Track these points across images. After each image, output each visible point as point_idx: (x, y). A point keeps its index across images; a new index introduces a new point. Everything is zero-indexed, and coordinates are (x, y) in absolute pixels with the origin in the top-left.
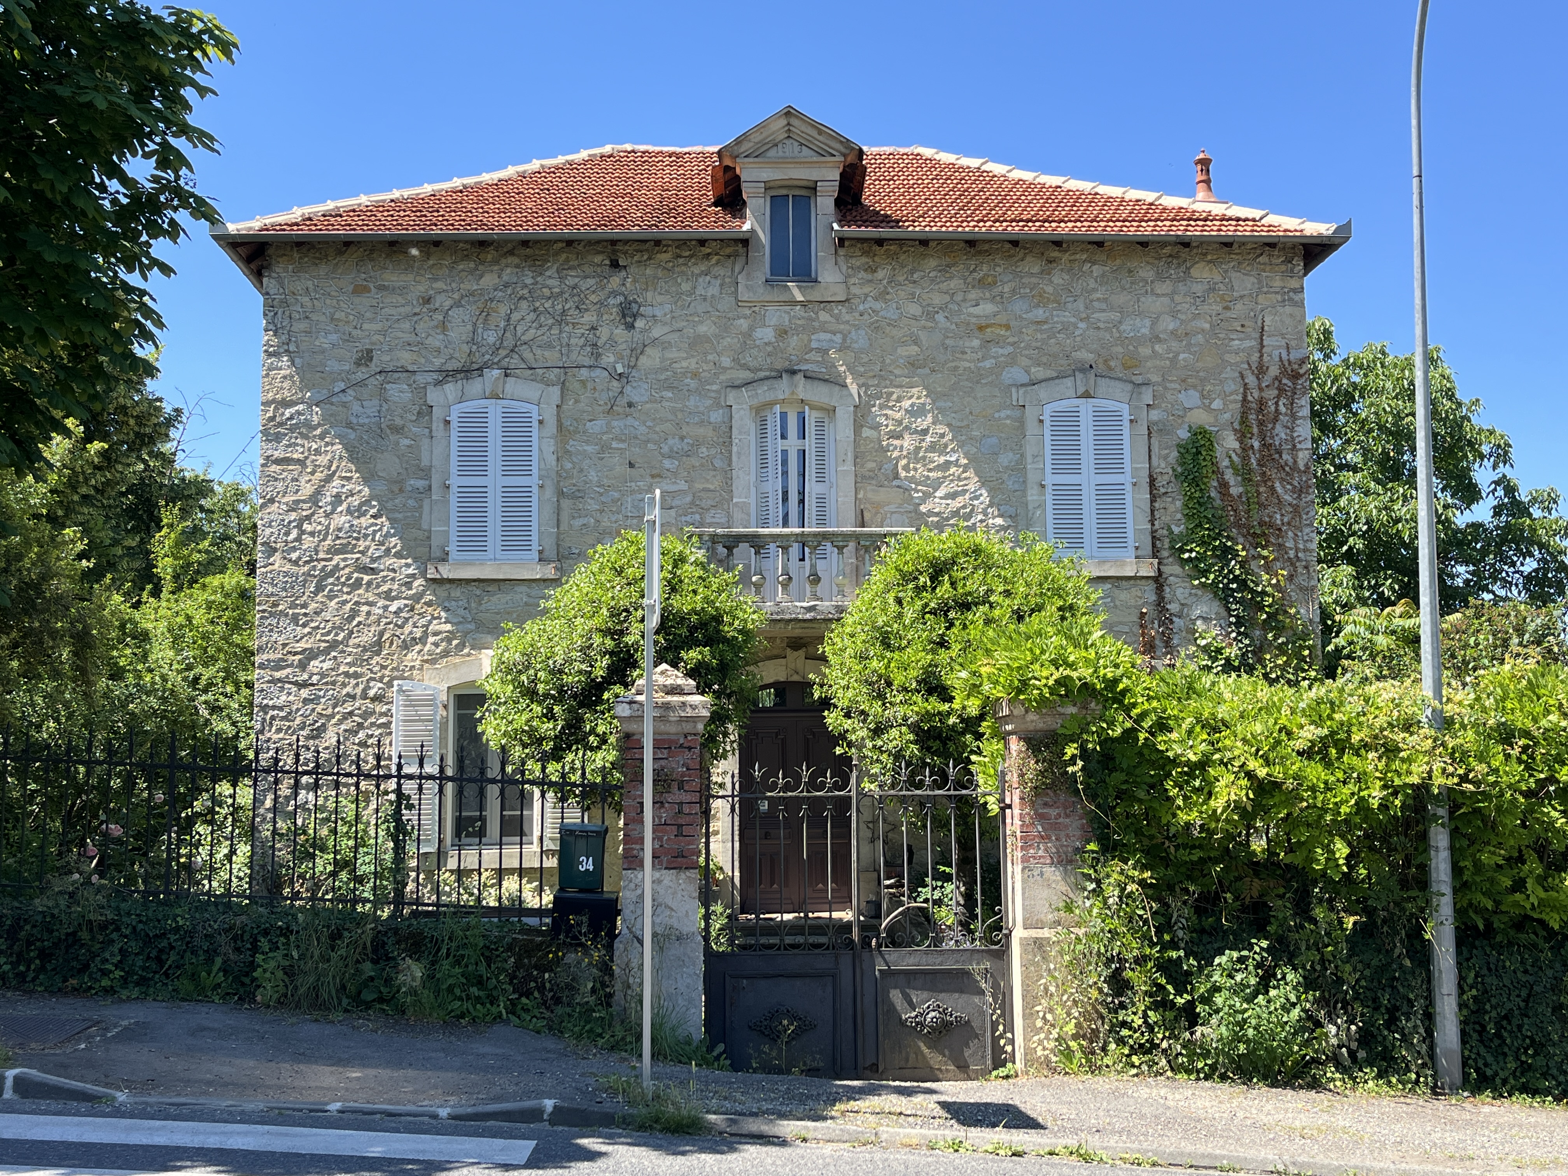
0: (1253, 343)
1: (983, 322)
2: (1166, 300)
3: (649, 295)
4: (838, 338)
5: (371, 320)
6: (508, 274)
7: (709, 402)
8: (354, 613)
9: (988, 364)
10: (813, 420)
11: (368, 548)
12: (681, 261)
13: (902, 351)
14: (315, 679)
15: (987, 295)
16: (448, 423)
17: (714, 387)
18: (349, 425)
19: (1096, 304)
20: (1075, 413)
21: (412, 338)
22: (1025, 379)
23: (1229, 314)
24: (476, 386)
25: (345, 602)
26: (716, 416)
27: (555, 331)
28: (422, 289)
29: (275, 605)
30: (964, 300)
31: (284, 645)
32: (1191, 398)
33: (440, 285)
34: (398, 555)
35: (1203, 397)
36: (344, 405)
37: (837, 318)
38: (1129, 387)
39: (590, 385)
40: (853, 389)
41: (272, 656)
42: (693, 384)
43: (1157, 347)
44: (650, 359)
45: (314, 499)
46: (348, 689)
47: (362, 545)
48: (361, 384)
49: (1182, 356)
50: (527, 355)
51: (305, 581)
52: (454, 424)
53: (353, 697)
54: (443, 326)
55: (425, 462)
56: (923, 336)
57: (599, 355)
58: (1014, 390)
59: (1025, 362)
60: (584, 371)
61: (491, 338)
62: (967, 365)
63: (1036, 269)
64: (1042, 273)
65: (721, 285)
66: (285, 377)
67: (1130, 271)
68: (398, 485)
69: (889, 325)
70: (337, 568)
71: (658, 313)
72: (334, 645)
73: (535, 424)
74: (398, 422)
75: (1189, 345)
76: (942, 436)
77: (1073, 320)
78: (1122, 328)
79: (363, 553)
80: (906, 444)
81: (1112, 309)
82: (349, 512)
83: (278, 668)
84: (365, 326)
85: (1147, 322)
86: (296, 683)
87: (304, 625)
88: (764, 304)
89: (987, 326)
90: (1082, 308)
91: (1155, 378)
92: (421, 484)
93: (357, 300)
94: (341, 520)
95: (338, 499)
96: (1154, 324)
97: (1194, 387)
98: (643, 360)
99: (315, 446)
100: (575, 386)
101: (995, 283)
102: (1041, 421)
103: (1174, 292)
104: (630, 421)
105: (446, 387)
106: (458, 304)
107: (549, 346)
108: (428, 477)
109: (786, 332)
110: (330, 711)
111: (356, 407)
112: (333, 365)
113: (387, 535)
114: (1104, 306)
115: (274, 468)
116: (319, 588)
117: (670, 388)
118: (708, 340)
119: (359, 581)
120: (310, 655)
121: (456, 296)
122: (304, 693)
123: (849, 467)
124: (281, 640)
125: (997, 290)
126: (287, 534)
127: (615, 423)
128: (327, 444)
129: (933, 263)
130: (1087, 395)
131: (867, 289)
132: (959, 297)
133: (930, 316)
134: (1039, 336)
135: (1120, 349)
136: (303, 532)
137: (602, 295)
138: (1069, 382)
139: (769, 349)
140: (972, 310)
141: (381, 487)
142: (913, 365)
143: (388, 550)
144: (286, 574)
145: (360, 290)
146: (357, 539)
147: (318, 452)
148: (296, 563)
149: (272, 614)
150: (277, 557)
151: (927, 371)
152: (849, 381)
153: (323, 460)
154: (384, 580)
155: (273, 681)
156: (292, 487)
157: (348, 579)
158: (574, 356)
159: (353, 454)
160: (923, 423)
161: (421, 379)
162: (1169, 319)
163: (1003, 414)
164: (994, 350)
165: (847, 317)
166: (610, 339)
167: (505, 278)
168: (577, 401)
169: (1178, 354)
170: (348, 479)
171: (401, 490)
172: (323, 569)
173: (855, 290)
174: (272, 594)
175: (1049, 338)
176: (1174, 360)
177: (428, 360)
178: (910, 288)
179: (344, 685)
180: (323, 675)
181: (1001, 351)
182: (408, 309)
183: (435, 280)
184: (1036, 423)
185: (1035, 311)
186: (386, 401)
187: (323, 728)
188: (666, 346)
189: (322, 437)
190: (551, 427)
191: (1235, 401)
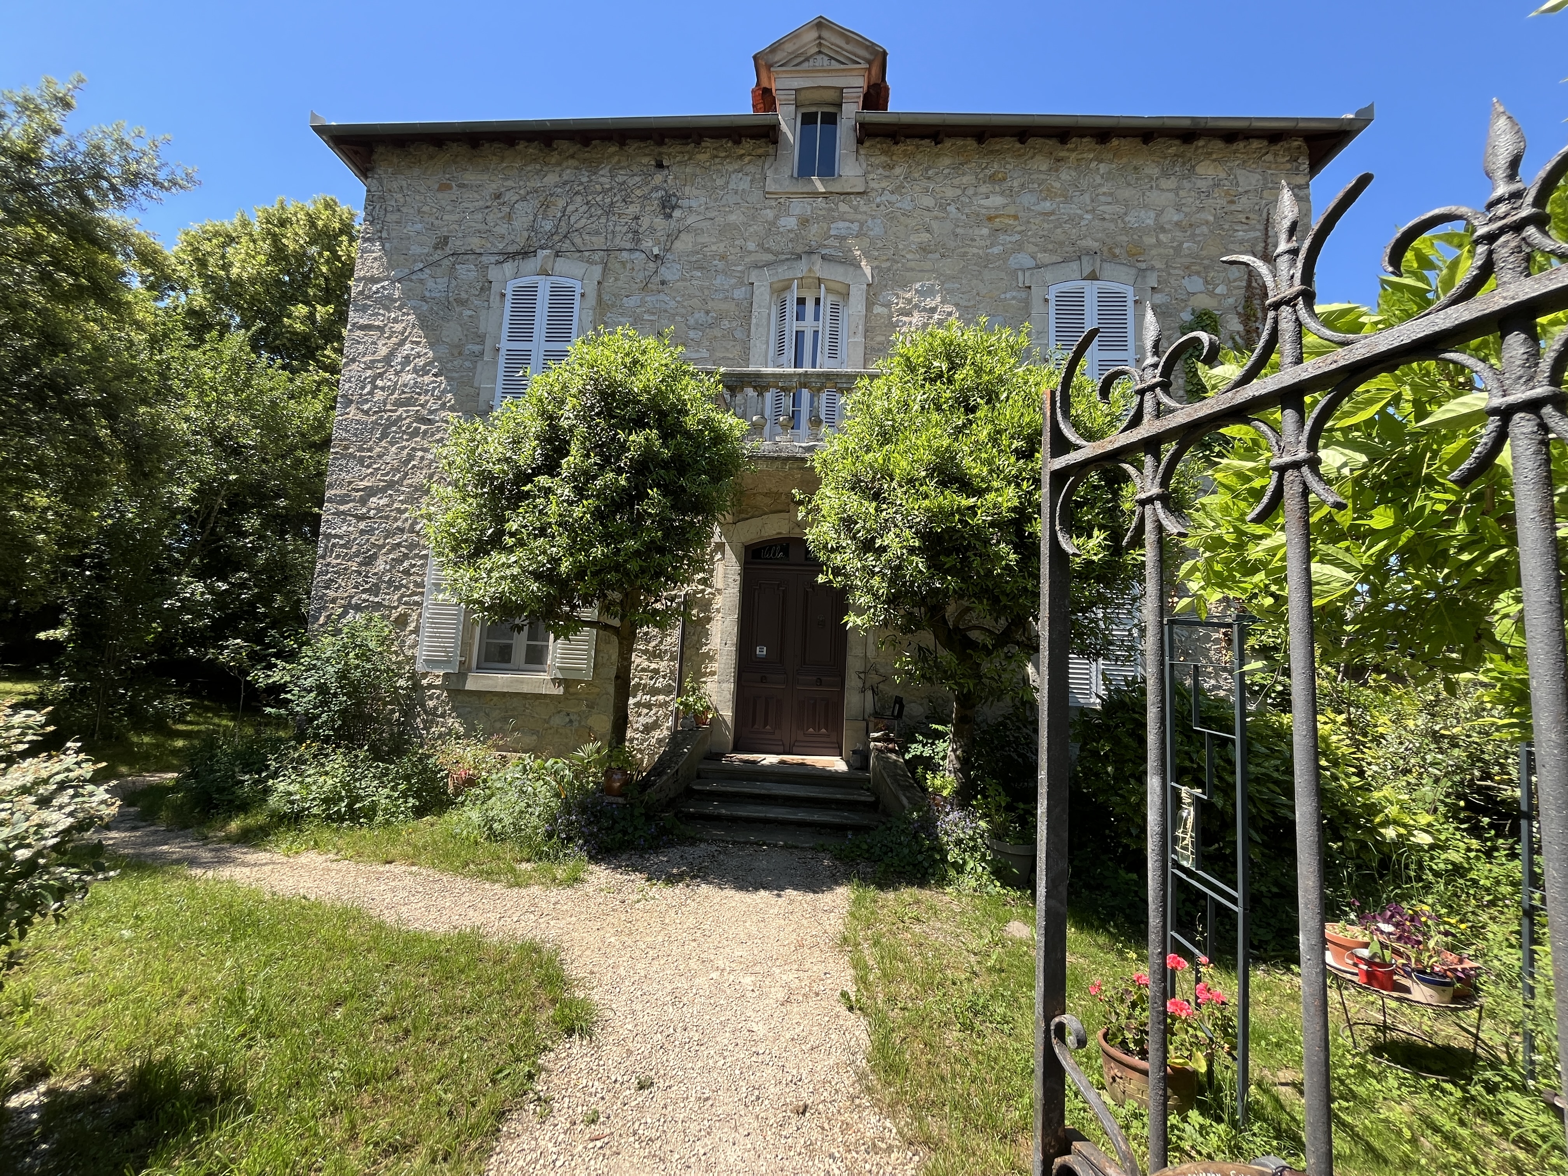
0: (1258, 234)
1: (992, 213)
2: (1171, 195)
3: (687, 188)
4: (855, 226)
5: (451, 212)
6: (568, 175)
7: (734, 281)
8: (411, 457)
9: (996, 250)
10: (829, 303)
11: (427, 402)
12: (717, 160)
13: (915, 238)
14: (372, 512)
15: (997, 188)
16: (503, 295)
17: (739, 268)
18: (423, 299)
19: (1102, 198)
20: (1080, 294)
21: (483, 227)
22: (1031, 263)
23: (1233, 207)
24: (532, 264)
25: (404, 447)
26: (739, 293)
27: (603, 220)
28: (494, 186)
29: (346, 448)
30: (975, 194)
31: (350, 483)
32: (1195, 284)
33: (509, 183)
34: (452, 409)
35: (1207, 282)
36: (421, 281)
37: (856, 209)
38: (1133, 271)
39: (629, 266)
40: (868, 271)
41: (338, 492)
42: (720, 265)
43: (1161, 236)
44: (684, 244)
45: (388, 360)
46: (399, 523)
47: (423, 398)
48: (436, 264)
49: (1185, 245)
50: (578, 241)
51: (373, 428)
52: (509, 296)
53: (402, 530)
54: (509, 217)
55: (482, 330)
56: (935, 225)
57: (639, 240)
58: (1020, 273)
59: (1032, 248)
60: (625, 254)
61: (548, 226)
62: (975, 250)
63: (1044, 168)
64: (1050, 170)
65: (752, 181)
66: (375, 259)
67: (1135, 168)
68: (458, 350)
69: (903, 215)
70: (400, 418)
71: (694, 203)
72: (391, 485)
73: (578, 297)
74: (464, 296)
75: (1193, 235)
76: (950, 314)
77: (1079, 212)
78: (1127, 219)
79: (422, 405)
80: (914, 321)
81: (1117, 202)
82: (415, 371)
83: (343, 502)
84: (445, 217)
85: (1152, 215)
86: (356, 516)
87: (368, 467)
88: (790, 195)
89: (996, 217)
90: (1088, 201)
91: (1159, 265)
92: (477, 348)
93: (440, 195)
94: (408, 378)
95: (407, 360)
96: (1158, 216)
97: (1198, 273)
98: (678, 245)
99: (393, 315)
100: (614, 265)
101: (1005, 179)
102: (1046, 300)
103: (1178, 188)
104: (662, 296)
105: (505, 265)
106: (524, 199)
107: (597, 233)
108: (482, 343)
109: (808, 221)
110: (381, 542)
111: (430, 284)
112: (415, 249)
113: (444, 392)
114: (1110, 200)
115: (359, 333)
116: (384, 436)
117: (701, 268)
118: (737, 227)
119: (417, 429)
120: (371, 492)
121: (522, 192)
122: (362, 525)
123: (860, 339)
124: (348, 478)
125: (1005, 186)
126: (363, 388)
127: (648, 299)
128: (404, 314)
129: (947, 161)
130: (1093, 277)
131: (884, 184)
132: (970, 192)
133: (943, 207)
134: (1046, 225)
135: (1125, 238)
136: (376, 387)
137: (646, 190)
138: (1075, 265)
139: (792, 235)
140: (982, 202)
141: (444, 350)
142: (924, 250)
143: (444, 404)
144: (358, 422)
145: (444, 187)
146: (420, 394)
147: (396, 321)
148: (366, 413)
149: (343, 456)
150: (352, 409)
151: (938, 256)
152: (863, 263)
153: (399, 327)
154: (438, 430)
155: (338, 514)
156: (371, 348)
157: (408, 427)
158: (617, 241)
159: (424, 323)
160: (930, 303)
161: (485, 259)
162: (1171, 210)
163: (1008, 296)
164: (1002, 238)
165: (864, 209)
166: (650, 227)
167: (565, 178)
168: (616, 279)
169: (1181, 243)
170: (418, 343)
171: (460, 354)
172: (388, 419)
173: (873, 185)
174: (345, 439)
175: (1056, 227)
176: (1178, 249)
177: (493, 244)
178: (924, 183)
179: (396, 520)
180: (378, 510)
181: (1008, 239)
182: (481, 203)
183: (506, 179)
184: (1041, 302)
185: (1042, 204)
186: (456, 278)
187: (374, 557)
188: (698, 232)
189: (400, 309)
190: (592, 300)
191: (1239, 288)
